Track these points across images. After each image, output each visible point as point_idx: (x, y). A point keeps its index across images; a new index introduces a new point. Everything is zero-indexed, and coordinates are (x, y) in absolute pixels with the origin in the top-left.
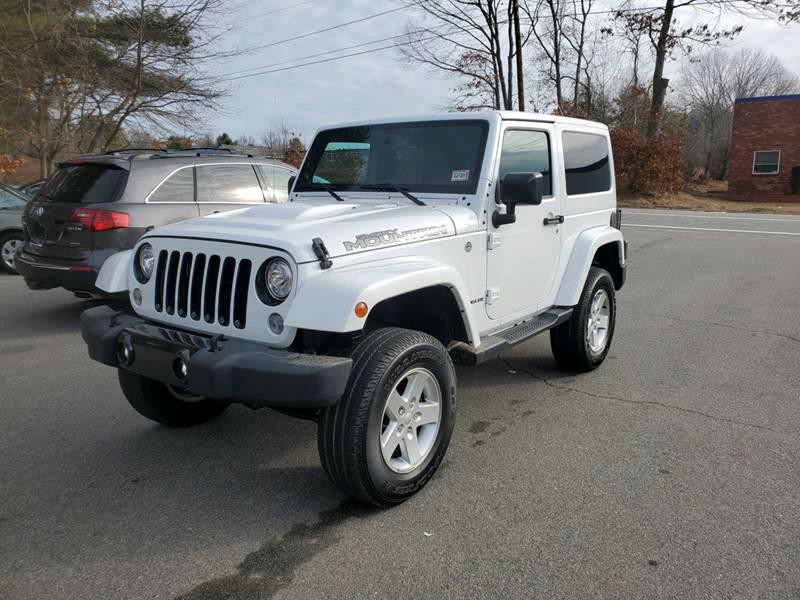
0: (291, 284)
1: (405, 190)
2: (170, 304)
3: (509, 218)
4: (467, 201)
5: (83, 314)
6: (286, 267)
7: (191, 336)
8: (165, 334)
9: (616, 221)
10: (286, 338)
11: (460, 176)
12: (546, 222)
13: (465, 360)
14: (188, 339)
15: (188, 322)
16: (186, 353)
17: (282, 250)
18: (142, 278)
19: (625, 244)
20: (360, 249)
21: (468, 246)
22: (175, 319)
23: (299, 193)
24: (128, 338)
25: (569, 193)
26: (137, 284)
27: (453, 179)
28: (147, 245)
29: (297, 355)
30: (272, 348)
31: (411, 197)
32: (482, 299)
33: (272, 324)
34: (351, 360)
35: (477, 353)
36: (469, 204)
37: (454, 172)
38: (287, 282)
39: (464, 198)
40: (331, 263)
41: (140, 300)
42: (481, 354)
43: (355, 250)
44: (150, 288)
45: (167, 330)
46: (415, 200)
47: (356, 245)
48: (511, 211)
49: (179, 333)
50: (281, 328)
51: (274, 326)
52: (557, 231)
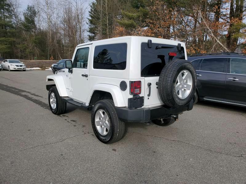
21: (67, 76)
32: (69, 89)
52: (87, 79)
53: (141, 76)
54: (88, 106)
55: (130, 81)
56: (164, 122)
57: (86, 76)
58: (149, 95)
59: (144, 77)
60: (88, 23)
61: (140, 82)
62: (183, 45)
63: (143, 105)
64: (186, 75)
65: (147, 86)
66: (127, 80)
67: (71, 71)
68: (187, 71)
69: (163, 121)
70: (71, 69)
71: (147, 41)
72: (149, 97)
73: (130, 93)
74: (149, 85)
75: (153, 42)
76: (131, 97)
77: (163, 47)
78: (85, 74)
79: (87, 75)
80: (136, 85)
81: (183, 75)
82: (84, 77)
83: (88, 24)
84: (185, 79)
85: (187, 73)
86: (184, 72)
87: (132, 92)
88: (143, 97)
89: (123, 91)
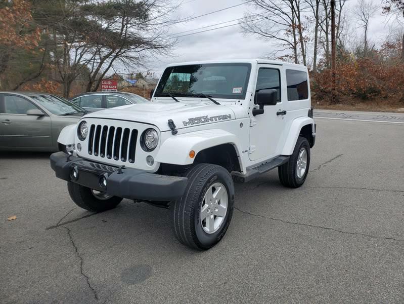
0: (158, 142)
1: (210, 97)
2: (96, 151)
3: (261, 112)
4: (240, 103)
5: (51, 156)
6: (155, 134)
7: (107, 167)
8: (93, 165)
9: (310, 114)
10: (155, 167)
11: (237, 90)
12: (278, 114)
13: (239, 181)
14: (104, 168)
15: (105, 160)
16: (106, 175)
17: (153, 125)
18: (82, 138)
19: (315, 125)
20: (190, 125)
21: (241, 125)
22: (99, 158)
23: (156, 98)
24: (76, 168)
25: (289, 100)
26: (79, 141)
27: (234, 92)
28: (84, 122)
29: (161, 176)
30: (148, 172)
31: (213, 100)
32: (247, 151)
33: (148, 161)
34: (186, 178)
35: (245, 177)
36: (241, 104)
37: (234, 89)
38: (155, 141)
39: (239, 101)
40: (177, 132)
41: (81, 148)
42: (246, 177)
43: (188, 126)
44: (85, 143)
45: (94, 164)
46: (215, 102)
47: (189, 123)
48: (262, 108)
49: (100, 165)
50: (152, 162)
51: (149, 162)
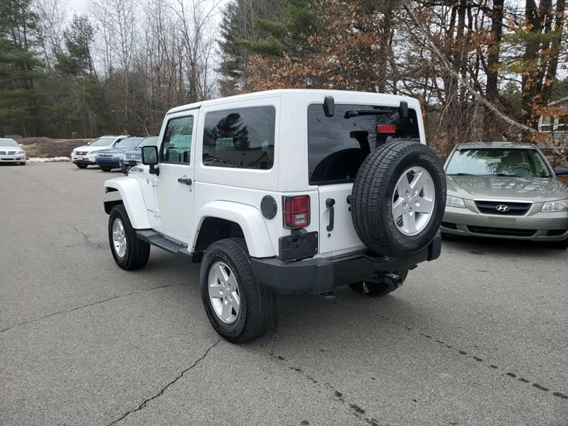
52: (191, 191)
53: (310, 184)
54: (193, 253)
55: (283, 197)
56: (369, 289)
57: (188, 182)
58: (330, 228)
59: (316, 186)
60: (219, 50)
61: (307, 197)
62: (414, 104)
63: (316, 253)
64: (419, 177)
65: (324, 208)
66: (277, 193)
67: (155, 171)
68: (421, 168)
69: (366, 288)
70: (155, 166)
71: (322, 101)
72: (330, 232)
73: (284, 225)
74: (330, 203)
75: (337, 101)
76: (288, 233)
77: (361, 113)
78: (184, 179)
79: (190, 180)
80: (297, 206)
81: (411, 177)
82: (185, 185)
83: (219, 53)
84: (415, 189)
85: (421, 173)
86: (412, 171)
87: (288, 223)
88: (317, 232)
89: (269, 219)
